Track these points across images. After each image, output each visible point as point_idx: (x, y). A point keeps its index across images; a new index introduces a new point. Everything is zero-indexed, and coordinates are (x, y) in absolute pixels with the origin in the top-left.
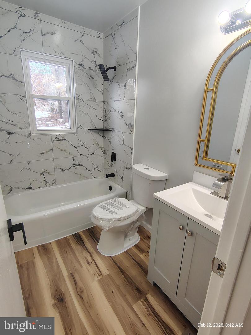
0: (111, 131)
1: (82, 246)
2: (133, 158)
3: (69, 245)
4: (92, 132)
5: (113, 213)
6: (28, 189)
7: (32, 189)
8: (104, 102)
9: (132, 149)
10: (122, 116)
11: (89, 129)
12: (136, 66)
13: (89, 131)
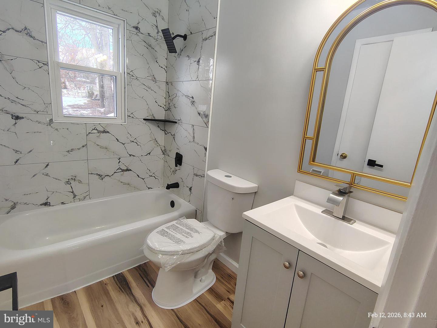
0: (176, 122)
1: (128, 295)
2: (207, 162)
3: (107, 293)
4: (148, 123)
5: (178, 241)
6: (43, 206)
7: (50, 205)
8: (167, 83)
9: (206, 149)
10: (193, 103)
11: (144, 119)
12: (215, 35)
13: (145, 122)
